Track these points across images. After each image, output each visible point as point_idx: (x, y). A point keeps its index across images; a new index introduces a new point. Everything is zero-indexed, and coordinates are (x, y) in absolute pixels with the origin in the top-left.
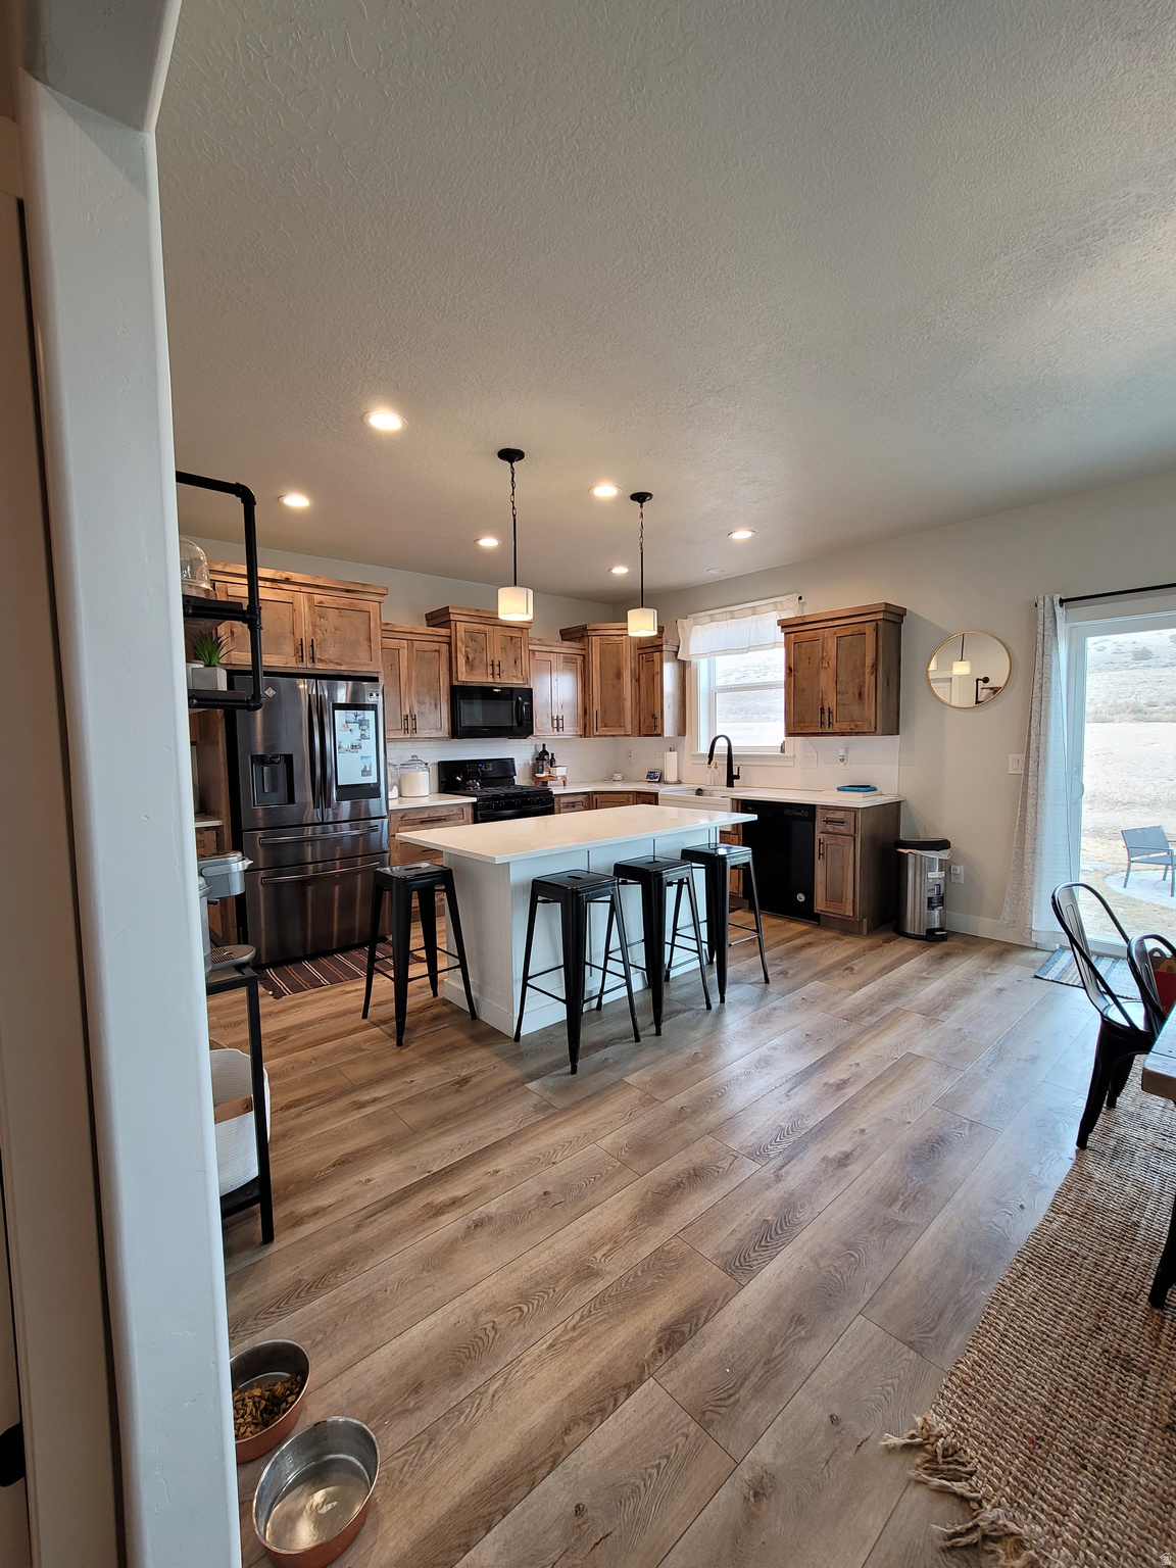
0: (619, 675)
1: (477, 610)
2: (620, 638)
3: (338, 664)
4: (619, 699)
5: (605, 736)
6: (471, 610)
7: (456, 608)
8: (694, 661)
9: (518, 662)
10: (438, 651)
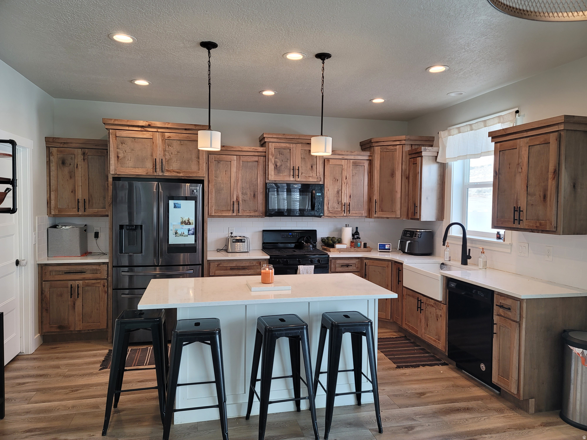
0: (393, 175)
1: (284, 134)
2: (395, 147)
3: (178, 172)
4: (392, 192)
5: (382, 218)
6: (279, 134)
7: (269, 134)
8: (449, 163)
9: (314, 167)
10: (257, 161)
